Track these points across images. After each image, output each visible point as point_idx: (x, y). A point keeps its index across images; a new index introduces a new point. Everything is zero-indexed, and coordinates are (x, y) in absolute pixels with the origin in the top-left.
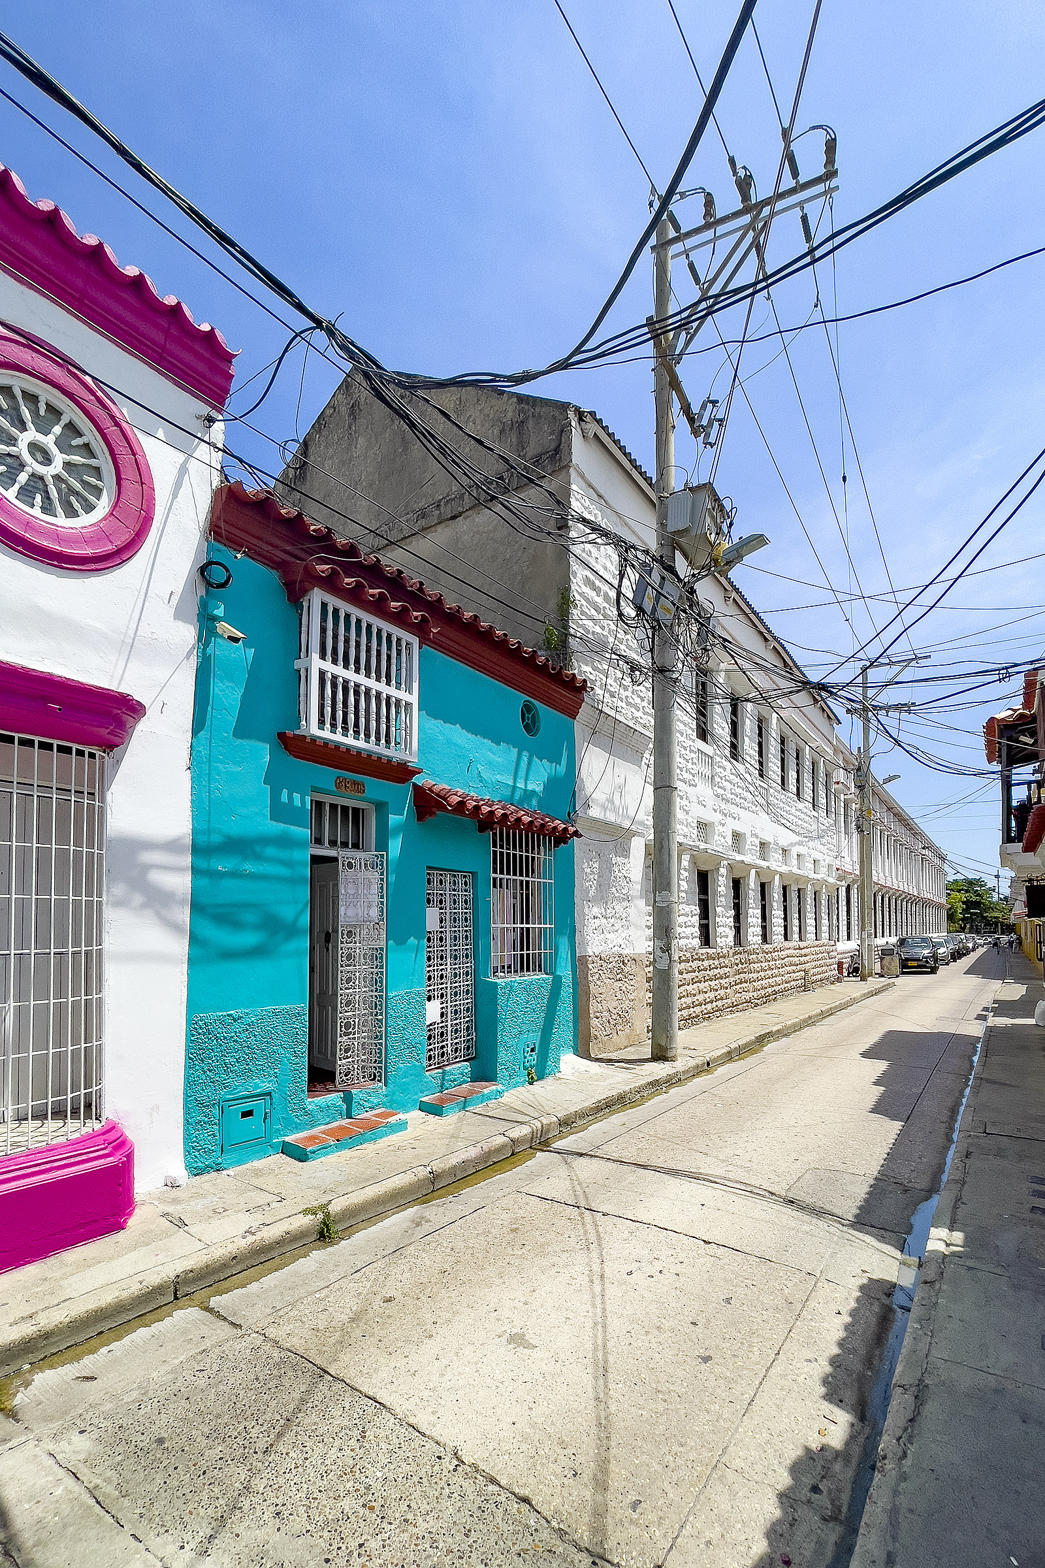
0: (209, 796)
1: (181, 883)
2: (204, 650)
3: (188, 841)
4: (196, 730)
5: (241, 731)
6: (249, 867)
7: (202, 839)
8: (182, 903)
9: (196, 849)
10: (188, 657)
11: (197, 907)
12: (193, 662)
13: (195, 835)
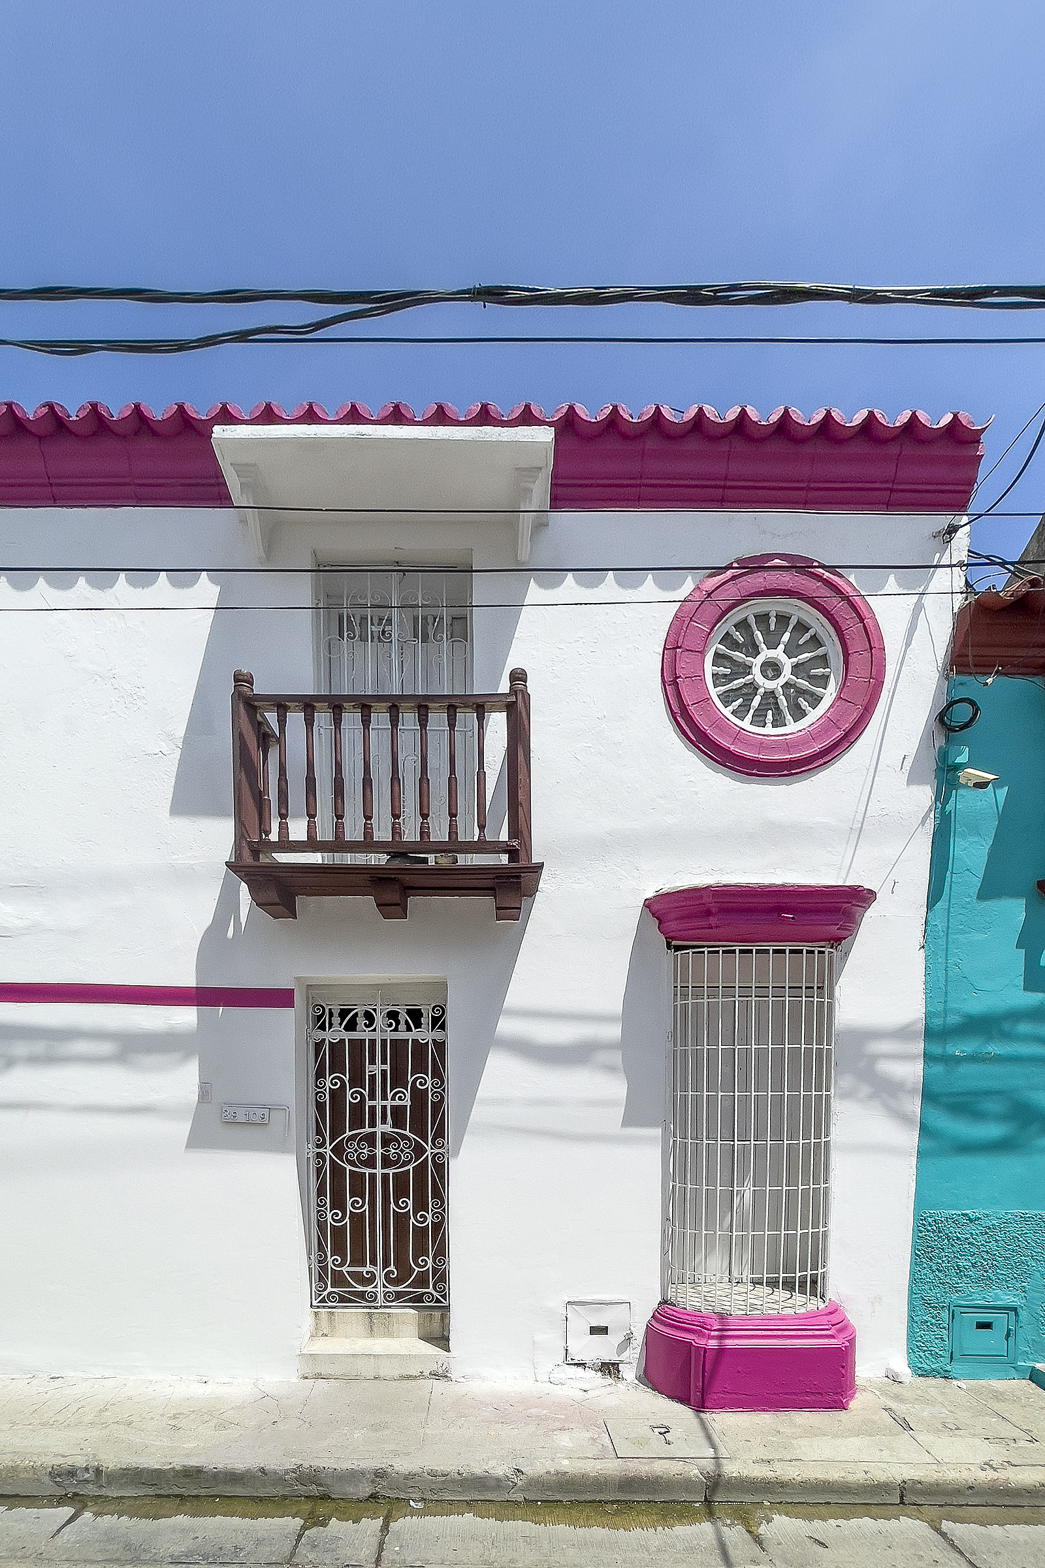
0: (947, 974)
1: (912, 1071)
2: (943, 808)
3: (921, 1026)
4: (931, 904)
5: (988, 891)
6: (995, 1048)
7: (937, 1022)
8: (912, 1092)
9: (930, 1034)
10: (923, 823)
11: (929, 1096)
12: (930, 826)
13: (928, 1019)
